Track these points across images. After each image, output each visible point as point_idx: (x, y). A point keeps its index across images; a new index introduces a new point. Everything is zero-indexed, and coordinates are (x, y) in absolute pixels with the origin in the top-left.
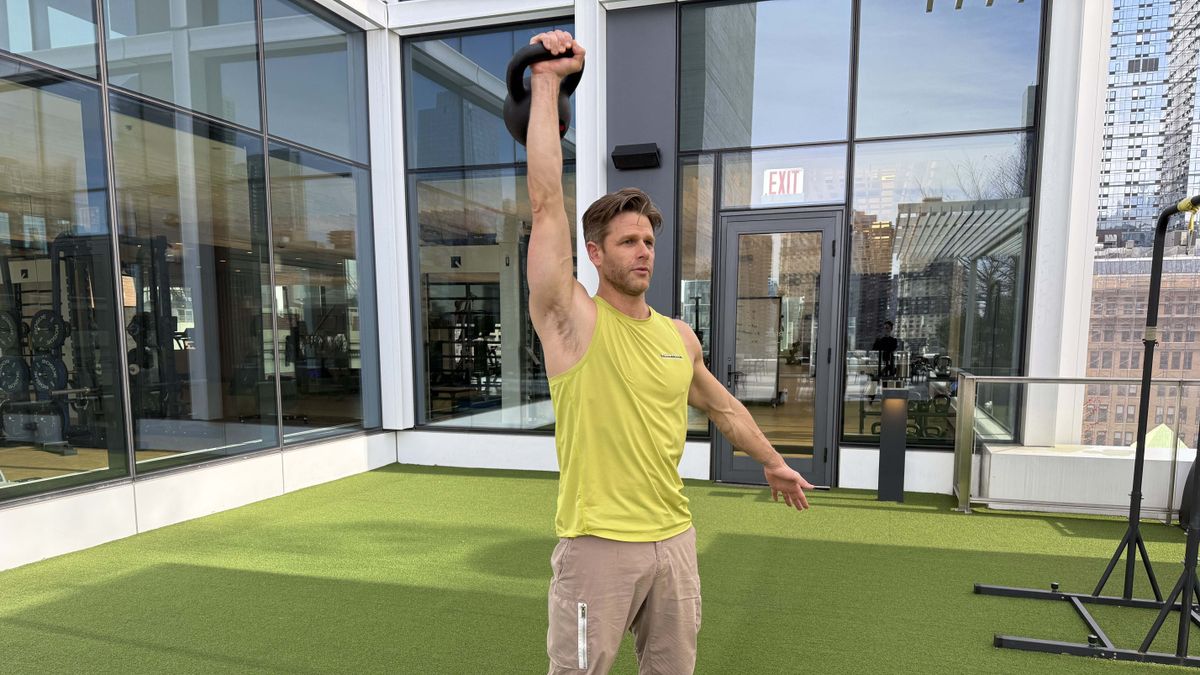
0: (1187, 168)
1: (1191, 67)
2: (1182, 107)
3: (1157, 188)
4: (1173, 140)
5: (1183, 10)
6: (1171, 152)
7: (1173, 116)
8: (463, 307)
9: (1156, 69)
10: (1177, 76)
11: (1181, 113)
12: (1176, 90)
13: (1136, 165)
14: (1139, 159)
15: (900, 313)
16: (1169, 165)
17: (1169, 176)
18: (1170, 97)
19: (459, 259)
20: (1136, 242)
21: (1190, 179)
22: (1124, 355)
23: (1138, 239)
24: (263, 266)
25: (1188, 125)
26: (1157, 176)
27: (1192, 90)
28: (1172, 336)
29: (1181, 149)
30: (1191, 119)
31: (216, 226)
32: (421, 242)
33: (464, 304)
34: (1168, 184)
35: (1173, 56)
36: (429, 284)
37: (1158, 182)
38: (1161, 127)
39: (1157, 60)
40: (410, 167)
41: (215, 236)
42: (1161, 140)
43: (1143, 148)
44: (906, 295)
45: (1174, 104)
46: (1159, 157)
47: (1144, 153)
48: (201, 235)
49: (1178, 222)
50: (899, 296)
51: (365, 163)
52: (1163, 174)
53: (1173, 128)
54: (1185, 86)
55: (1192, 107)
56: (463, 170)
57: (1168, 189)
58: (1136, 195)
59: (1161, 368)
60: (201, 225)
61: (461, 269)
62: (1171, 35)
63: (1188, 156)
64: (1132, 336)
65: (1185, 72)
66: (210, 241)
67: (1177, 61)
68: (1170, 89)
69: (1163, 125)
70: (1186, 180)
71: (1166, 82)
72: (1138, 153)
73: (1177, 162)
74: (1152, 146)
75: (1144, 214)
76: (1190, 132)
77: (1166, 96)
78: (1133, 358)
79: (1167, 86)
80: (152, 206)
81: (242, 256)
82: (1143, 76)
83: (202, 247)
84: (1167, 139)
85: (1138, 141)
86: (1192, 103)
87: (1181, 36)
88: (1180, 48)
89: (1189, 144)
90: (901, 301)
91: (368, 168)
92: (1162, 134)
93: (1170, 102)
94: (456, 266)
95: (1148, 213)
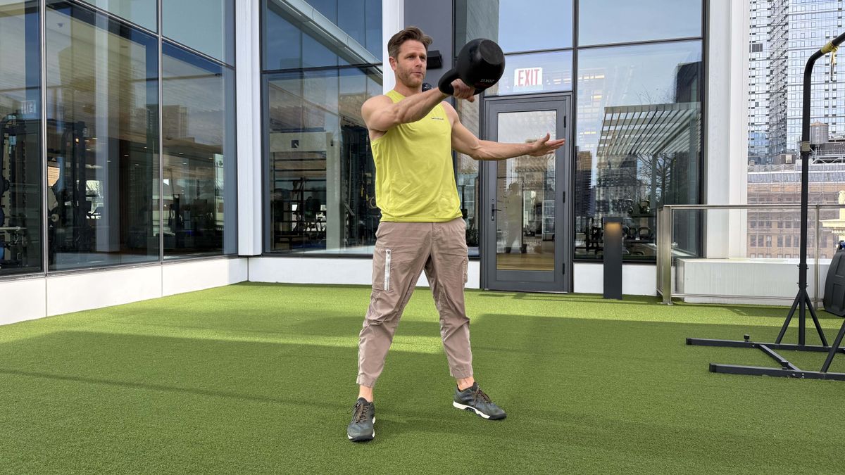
0: (786, 114)
1: (784, 50)
2: (780, 75)
3: (767, 127)
4: (775, 96)
5: (776, 14)
6: (775, 104)
7: (775, 80)
8: (298, 188)
9: (761, 51)
10: (775, 55)
11: (780, 78)
12: (775, 64)
13: (752, 112)
14: (754, 108)
15: (598, 211)
16: (774, 112)
17: (774, 120)
18: (772, 68)
19: (297, 142)
20: (756, 163)
21: (789, 122)
22: (754, 238)
23: (757, 161)
24: (155, 156)
25: (784, 86)
26: (767, 119)
27: (786, 64)
28: (784, 225)
29: (781, 102)
30: (786, 83)
31: (121, 121)
32: (271, 130)
33: (299, 184)
34: (774, 125)
35: (771, 43)
36: (275, 161)
37: (767, 123)
38: (767, 88)
39: (762, 45)
40: (264, 69)
41: (121, 130)
42: (767, 96)
43: (756, 101)
44: (602, 198)
45: (774, 73)
46: (767, 107)
47: (757, 104)
48: (110, 128)
49: (782, 150)
50: (597, 199)
51: (232, 65)
52: (770, 118)
53: (774, 89)
54: (780, 61)
55: (786, 75)
56: (301, 72)
57: (774, 128)
58: (753, 131)
59: (778, 246)
60: (110, 120)
61: (299, 149)
62: (769, 29)
63: (786, 107)
64: (757, 224)
65: (780, 53)
66: (116, 136)
67: (774, 46)
68: (771, 63)
69: (768, 87)
70: (786, 122)
71: (768, 59)
72: (753, 104)
73: (779, 110)
74: (762, 100)
75: (760, 144)
76: (786, 91)
77: (769, 68)
78: (759, 240)
79: (768, 62)
80: (75, 100)
81: (140, 147)
82: (754, 55)
83: (110, 140)
84: (771, 96)
85: (753, 97)
86: (786, 72)
87: (776, 30)
88: (776, 38)
89: (786, 99)
90: (599, 202)
91: (234, 68)
92: (768, 92)
93: (772, 72)
94: (296, 147)
95: (762, 143)
